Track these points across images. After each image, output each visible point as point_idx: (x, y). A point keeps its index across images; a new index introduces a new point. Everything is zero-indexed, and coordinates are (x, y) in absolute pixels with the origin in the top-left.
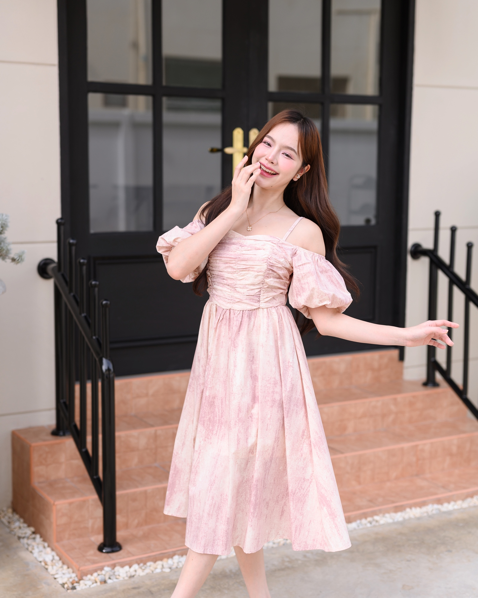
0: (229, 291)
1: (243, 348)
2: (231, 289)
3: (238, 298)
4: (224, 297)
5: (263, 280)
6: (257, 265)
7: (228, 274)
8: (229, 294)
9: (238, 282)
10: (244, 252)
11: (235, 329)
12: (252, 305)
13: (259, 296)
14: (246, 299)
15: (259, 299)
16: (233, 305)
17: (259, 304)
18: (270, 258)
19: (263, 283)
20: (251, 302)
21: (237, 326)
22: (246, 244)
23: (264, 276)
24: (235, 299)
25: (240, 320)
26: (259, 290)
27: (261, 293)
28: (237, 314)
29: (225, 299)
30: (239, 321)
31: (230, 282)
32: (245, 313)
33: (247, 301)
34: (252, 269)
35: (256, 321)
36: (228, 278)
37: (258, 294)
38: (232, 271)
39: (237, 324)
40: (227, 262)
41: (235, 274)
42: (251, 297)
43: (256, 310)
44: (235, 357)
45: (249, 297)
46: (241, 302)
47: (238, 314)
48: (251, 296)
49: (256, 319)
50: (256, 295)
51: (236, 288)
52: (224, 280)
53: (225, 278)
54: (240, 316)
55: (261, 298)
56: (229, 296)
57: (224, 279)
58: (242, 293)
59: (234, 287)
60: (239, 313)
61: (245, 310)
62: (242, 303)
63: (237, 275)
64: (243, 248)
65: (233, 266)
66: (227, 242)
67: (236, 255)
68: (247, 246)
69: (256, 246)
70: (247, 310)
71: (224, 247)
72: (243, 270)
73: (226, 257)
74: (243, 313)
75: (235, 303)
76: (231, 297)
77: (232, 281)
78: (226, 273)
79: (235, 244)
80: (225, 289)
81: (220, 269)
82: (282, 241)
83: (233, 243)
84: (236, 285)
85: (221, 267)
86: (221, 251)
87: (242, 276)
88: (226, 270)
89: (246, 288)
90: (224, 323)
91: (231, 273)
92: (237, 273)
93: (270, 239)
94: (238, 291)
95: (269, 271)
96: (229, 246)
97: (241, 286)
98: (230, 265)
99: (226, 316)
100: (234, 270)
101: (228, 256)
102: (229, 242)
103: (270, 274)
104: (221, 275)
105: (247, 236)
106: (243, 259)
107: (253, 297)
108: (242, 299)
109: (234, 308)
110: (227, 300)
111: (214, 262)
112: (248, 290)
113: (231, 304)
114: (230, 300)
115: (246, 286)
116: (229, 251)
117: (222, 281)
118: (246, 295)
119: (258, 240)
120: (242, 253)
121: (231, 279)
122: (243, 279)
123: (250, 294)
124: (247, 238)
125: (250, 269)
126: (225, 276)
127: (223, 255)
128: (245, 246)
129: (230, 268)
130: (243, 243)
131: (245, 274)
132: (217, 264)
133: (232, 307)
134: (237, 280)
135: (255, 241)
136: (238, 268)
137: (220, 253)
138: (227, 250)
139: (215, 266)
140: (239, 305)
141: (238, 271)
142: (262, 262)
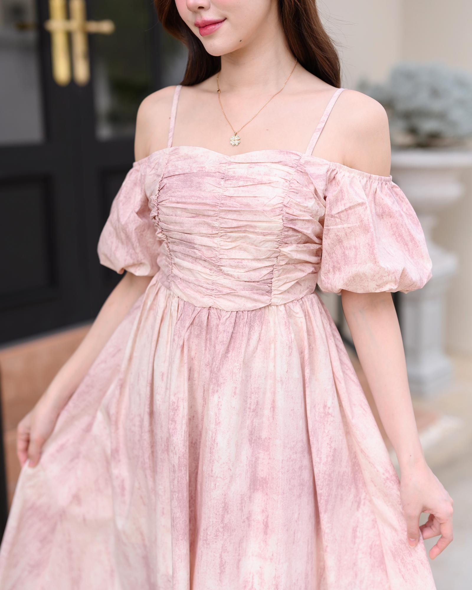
0: (208, 271)
1: (236, 388)
2: (210, 267)
3: (227, 287)
4: (196, 283)
5: (277, 250)
6: (260, 221)
7: (201, 237)
8: (207, 277)
9: (225, 255)
10: (231, 192)
11: (221, 349)
12: (255, 300)
13: (269, 281)
14: (244, 289)
15: (269, 289)
16: (217, 299)
17: (270, 298)
18: (287, 203)
19: (276, 255)
20: (254, 293)
21: (224, 342)
22: (234, 175)
23: (277, 242)
24: (221, 289)
25: (231, 331)
26: (271, 269)
27: (274, 276)
28: (225, 318)
29: (200, 288)
30: (229, 332)
31: (208, 254)
32: (242, 317)
33: (246, 293)
34: (252, 230)
35: (263, 331)
36: (202, 245)
37: (269, 277)
38: (210, 232)
39: (225, 339)
40: (198, 213)
41: (216, 238)
42: (253, 284)
43: (263, 310)
44: (218, 405)
45: (249, 285)
46: (233, 295)
47: (227, 319)
48: (254, 282)
49: (264, 327)
50: (264, 280)
51: (222, 268)
52: (195, 250)
53: (196, 246)
54: (231, 323)
55: (273, 285)
57: (194, 248)
58: (236, 277)
59: (218, 264)
60: (228, 316)
61: (242, 310)
62: (235, 295)
63: (221, 240)
64: (227, 182)
65: (210, 222)
66: (195, 171)
67: (216, 197)
68: (236, 177)
69: (254, 178)
70: (246, 310)
71: (190, 183)
72: (233, 229)
73: (196, 204)
74: (238, 316)
75: (220, 296)
76: (211, 284)
77: (212, 251)
78: (198, 236)
79: (212, 174)
80: (198, 267)
81: (185, 228)
82: (306, 157)
83: (207, 172)
84: (219, 260)
85: (187, 225)
86: (184, 190)
87: (231, 242)
88: (197, 229)
89: (243, 267)
90: (196, 333)
91: (209, 236)
92: (221, 236)
93: (280, 157)
94: (225, 271)
95: (287, 231)
96: (200, 179)
97: (233, 263)
98: (204, 220)
99: (199, 321)
100: (215, 230)
101: (199, 201)
102: (199, 171)
103: (290, 236)
104: (188, 239)
105: (234, 156)
106: (230, 207)
107: (259, 285)
108: (234, 288)
109: (218, 306)
110: (204, 290)
111: (171, 213)
112: (247, 270)
113: (211, 297)
114: (209, 289)
115: (243, 261)
116: (201, 190)
117: (190, 252)
118: (243, 281)
119: (256, 164)
120: (227, 193)
121: (209, 248)
122: (235, 247)
123: (251, 280)
124: (232, 160)
125: (248, 230)
126: (196, 242)
127: (189, 198)
128: (232, 178)
129: (206, 226)
130: (226, 172)
131: (238, 238)
132: (178, 217)
133: (215, 304)
134: (223, 250)
135: (251, 166)
136: (221, 226)
137: (183, 195)
138: (197, 188)
139: (173, 223)
140: (230, 301)
141: (222, 233)
142: (272, 214)
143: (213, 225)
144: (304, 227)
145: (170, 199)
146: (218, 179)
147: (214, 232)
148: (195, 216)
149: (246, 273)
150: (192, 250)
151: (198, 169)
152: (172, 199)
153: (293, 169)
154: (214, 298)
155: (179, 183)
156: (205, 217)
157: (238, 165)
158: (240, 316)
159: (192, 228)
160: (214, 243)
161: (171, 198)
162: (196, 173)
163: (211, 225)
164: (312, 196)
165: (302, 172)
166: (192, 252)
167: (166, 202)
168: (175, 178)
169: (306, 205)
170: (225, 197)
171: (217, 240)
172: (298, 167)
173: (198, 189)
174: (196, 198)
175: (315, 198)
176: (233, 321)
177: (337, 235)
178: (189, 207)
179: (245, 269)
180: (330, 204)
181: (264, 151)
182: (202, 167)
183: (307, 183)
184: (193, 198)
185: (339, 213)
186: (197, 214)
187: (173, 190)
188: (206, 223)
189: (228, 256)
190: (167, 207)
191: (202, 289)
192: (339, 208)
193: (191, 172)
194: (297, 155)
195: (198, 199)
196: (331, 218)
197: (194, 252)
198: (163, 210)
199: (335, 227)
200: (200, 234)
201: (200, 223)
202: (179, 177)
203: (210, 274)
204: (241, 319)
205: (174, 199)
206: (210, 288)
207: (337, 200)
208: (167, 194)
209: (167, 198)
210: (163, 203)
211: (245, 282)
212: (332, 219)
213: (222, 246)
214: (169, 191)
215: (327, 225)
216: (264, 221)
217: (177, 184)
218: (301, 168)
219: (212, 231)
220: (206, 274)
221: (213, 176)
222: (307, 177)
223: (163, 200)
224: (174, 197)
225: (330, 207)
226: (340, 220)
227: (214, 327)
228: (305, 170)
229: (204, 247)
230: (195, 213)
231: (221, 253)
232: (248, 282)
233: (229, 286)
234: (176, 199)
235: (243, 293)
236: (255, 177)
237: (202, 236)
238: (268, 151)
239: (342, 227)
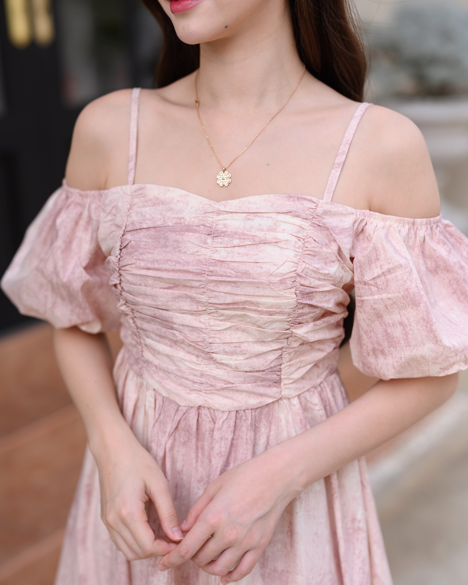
0: (194, 358)
2: (196, 353)
3: (222, 380)
4: (179, 374)
5: (288, 331)
6: (264, 296)
7: (182, 315)
8: (192, 367)
10: (222, 254)
12: (260, 395)
13: (277, 369)
14: (244, 382)
15: (277, 378)
16: (209, 396)
17: (279, 391)
18: (302, 272)
19: (286, 336)
20: (259, 386)
22: (225, 229)
23: (288, 321)
24: (214, 382)
25: (230, 437)
26: (279, 354)
27: (284, 361)
28: (221, 421)
30: (227, 439)
31: (193, 336)
32: (244, 418)
33: (248, 386)
34: (252, 307)
36: (183, 325)
37: (277, 364)
38: (194, 308)
39: (223, 449)
40: (177, 283)
41: (204, 316)
42: (257, 374)
43: (271, 406)
45: (252, 376)
46: (230, 390)
47: (224, 422)
48: (257, 371)
50: (271, 368)
51: (213, 355)
52: (174, 332)
53: (175, 326)
54: (229, 427)
55: (283, 373)
57: (172, 328)
58: (233, 367)
59: (207, 350)
60: (225, 417)
61: (243, 408)
62: (233, 390)
63: (210, 318)
64: (216, 240)
65: (195, 295)
66: (170, 224)
67: (201, 262)
68: (229, 233)
69: (254, 234)
70: (248, 408)
71: (164, 240)
72: (227, 306)
73: (174, 271)
74: (238, 416)
75: (213, 391)
76: (200, 376)
77: (198, 333)
78: (178, 313)
79: (194, 228)
80: (180, 354)
81: (159, 303)
82: (324, 204)
83: (188, 226)
84: (209, 345)
85: (162, 299)
86: (156, 252)
87: (224, 320)
88: (176, 305)
89: (242, 353)
90: (182, 440)
91: (193, 314)
92: (210, 313)
93: (289, 205)
94: (218, 360)
95: (302, 308)
96: (179, 236)
97: (228, 348)
98: (186, 293)
99: (186, 424)
100: (201, 306)
101: (178, 267)
102: (176, 223)
103: (305, 314)
104: (163, 317)
105: (224, 202)
106: (222, 276)
107: (264, 375)
108: (232, 381)
109: (211, 405)
110: (189, 383)
111: (140, 282)
112: (247, 356)
113: (201, 393)
114: (197, 383)
115: (242, 345)
116: (180, 251)
117: (168, 333)
118: (242, 371)
119: (255, 214)
120: (216, 257)
121: (194, 329)
122: (230, 328)
123: (254, 369)
124: (222, 208)
125: (248, 307)
126: (175, 320)
127: (164, 263)
128: (223, 235)
129: (188, 300)
130: (214, 225)
131: (234, 316)
132: (149, 288)
133: (206, 402)
134: (213, 332)
135: (249, 217)
136: (210, 301)
137: (155, 258)
138: (174, 248)
139: (141, 294)
140: (227, 397)
141: (211, 310)
142: (282, 287)
143: (198, 300)
144: (324, 299)
145: (138, 264)
146: (203, 236)
147: (200, 308)
148: (173, 287)
149: (246, 361)
150: (171, 331)
151: (175, 221)
152: (139, 263)
153: (307, 221)
154: (205, 395)
155: (148, 240)
156: (187, 289)
157: (230, 215)
158: (241, 417)
159: (170, 304)
160: (201, 322)
161: (138, 261)
162: (172, 226)
163: (196, 300)
164: (335, 259)
165: (319, 226)
166: (171, 334)
167: (132, 268)
168: (142, 233)
169: (327, 272)
170: (214, 261)
171: (204, 318)
172: (314, 219)
173: (176, 250)
174: (174, 264)
175: (339, 261)
176: (232, 424)
177: (374, 308)
178: (165, 275)
179: (244, 356)
180: (360, 267)
181: (267, 195)
182: (180, 218)
183: (327, 241)
184: (169, 262)
185: (374, 278)
186: (174, 285)
187: (141, 251)
188: (188, 297)
189: (220, 340)
190: (134, 274)
191: (187, 382)
192: (374, 272)
193: (165, 225)
194: (312, 202)
195: (177, 265)
196: (364, 286)
197: (174, 334)
198: (127, 278)
199: (370, 298)
200: (181, 310)
201: (180, 297)
202: (148, 232)
203: (197, 363)
204: (243, 421)
205: (142, 264)
206: (198, 381)
207: (370, 262)
208: (133, 257)
209: (133, 262)
210: (127, 268)
211: (246, 372)
212: (366, 287)
213: (212, 326)
214: (135, 251)
215: (359, 294)
216: (270, 296)
217: (146, 242)
218: (319, 221)
219: (197, 308)
220: (191, 362)
221: (195, 231)
222: (327, 232)
223: (128, 264)
224: (143, 260)
225: (361, 271)
226: (377, 289)
227: (207, 433)
228: (324, 224)
229: (186, 328)
230: (173, 283)
231: (211, 336)
232: (250, 372)
233: (224, 378)
234: (146, 264)
235: (245, 387)
236: (256, 234)
237: (183, 313)
238: (272, 195)
239: (380, 298)
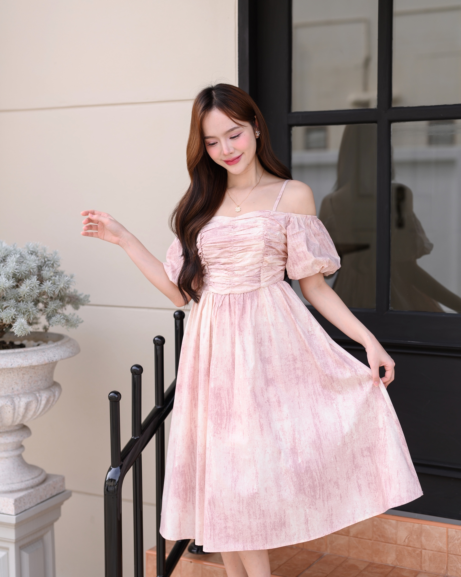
0: (227, 275)
2: (228, 273)
3: (237, 282)
5: (262, 258)
6: (253, 245)
9: (237, 265)
12: (252, 286)
14: (246, 281)
15: (259, 279)
16: (233, 289)
17: (260, 284)
19: (262, 261)
20: (251, 283)
23: (262, 254)
24: (235, 283)
25: (242, 303)
27: (261, 272)
29: (224, 285)
31: (228, 266)
32: (246, 296)
33: (247, 283)
35: (259, 301)
36: (225, 263)
37: (258, 274)
41: (232, 258)
42: (251, 278)
43: (257, 290)
45: (249, 279)
46: (241, 285)
47: (239, 298)
50: (256, 275)
51: (235, 272)
54: (241, 300)
55: (261, 278)
56: (227, 280)
58: (242, 275)
60: (240, 296)
61: (245, 292)
63: (235, 259)
64: (235, 229)
65: (229, 250)
66: (218, 227)
67: (230, 237)
68: (239, 226)
70: (248, 291)
71: (217, 233)
72: (241, 251)
73: (221, 242)
74: (244, 296)
75: (234, 287)
76: (229, 281)
78: (223, 258)
79: (226, 227)
80: (223, 274)
81: (216, 256)
82: (273, 212)
83: (224, 226)
84: (234, 268)
86: (214, 237)
88: (223, 255)
89: (246, 270)
90: (224, 309)
93: (260, 214)
95: (267, 248)
96: (221, 230)
97: (240, 268)
98: (226, 250)
99: (225, 302)
103: (269, 251)
105: (237, 217)
107: (254, 278)
108: (241, 281)
109: (234, 292)
110: (226, 285)
111: (209, 249)
115: (245, 267)
116: (222, 235)
117: (218, 267)
120: (235, 234)
121: (229, 263)
122: (242, 261)
123: (250, 276)
124: (236, 219)
125: (248, 250)
126: (222, 261)
127: (217, 240)
128: (237, 227)
129: (227, 252)
130: (234, 224)
131: (243, 255)
132: (212, 251)
133: (232, 292)
135: (246, 220)
136: (235, 251)
137: (213, 239)
138: (220, 234)
139: (210, 254)
140: (240, 288)
141: (235, 254)
142: (259, 240)
144: (275, 245)
146: (230, 229)
148: (221, 249)
149: (247, 272)
151: (219, 225)
152: (208, 242)
154: (231, 289)
156: (226, 248)
159: (220, 255)
160: (231, 260)
164: (278, 230)
165: (272, 219)
166: (220, 267)
169: (275, 234)
170: (234, 236)
176: (242, 298)
178: (217, 244)
182: (221, 224)
183: (275, 224)
184: (219, 239)
187: (208, 238)
190: (206, 247)
193: (216, 227)
194: (269, 212)
195: (221, 240)
198: (204, 249)
202: (210, 231)
203: (229, 277)
206: (229, 284)
208: (205, 240)
209: (206, 242)
210: (204, 245)
212: (290, 238)
213: (235, 261)
216: (255, 244)
217: (210, 234)
219: (229, 255)
220: (226, 277)
222: (275, 221)
227: (233, 303)
230: (221, 247)
231: (235, 265)
232: (248, 277)
233: (239, 281)
234: (210, 242)
236: (249, 225)
237: (225, 258)
238: (254, 212)
